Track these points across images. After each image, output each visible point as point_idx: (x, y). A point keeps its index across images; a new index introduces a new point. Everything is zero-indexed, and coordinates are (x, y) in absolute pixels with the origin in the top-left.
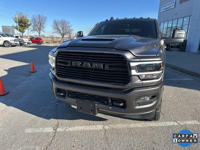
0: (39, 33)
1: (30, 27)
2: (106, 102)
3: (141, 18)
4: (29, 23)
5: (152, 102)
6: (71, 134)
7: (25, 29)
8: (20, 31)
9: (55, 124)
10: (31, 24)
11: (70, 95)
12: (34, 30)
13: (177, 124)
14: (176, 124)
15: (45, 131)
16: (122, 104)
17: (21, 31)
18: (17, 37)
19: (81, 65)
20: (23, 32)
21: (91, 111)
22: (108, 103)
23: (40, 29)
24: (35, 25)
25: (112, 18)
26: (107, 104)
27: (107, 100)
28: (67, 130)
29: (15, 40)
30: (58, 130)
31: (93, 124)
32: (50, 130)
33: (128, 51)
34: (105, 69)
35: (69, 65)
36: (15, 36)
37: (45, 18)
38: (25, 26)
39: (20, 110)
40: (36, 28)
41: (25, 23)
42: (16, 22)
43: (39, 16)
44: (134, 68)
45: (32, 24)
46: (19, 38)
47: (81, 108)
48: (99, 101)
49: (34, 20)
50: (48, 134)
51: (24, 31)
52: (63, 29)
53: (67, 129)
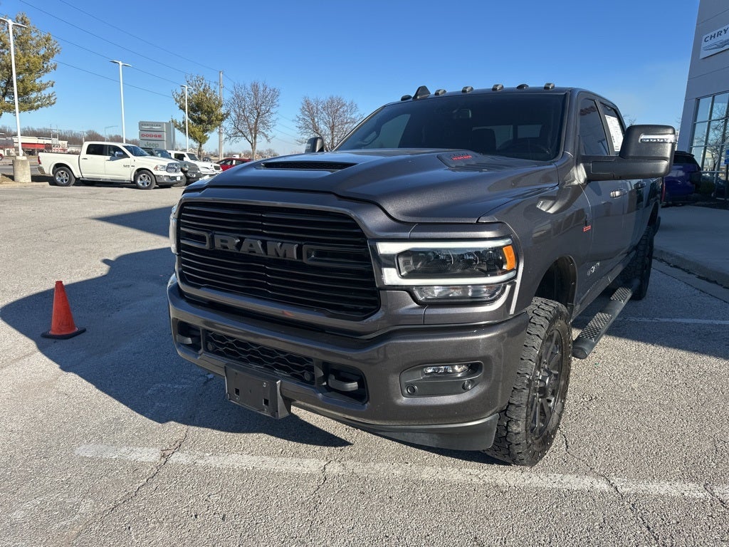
0: (253, 145)
1: (225, 124)
2: (307, 377)
3: (521, 87)
4: (223, 110)
5: (465, 389)
6: (207, 477)
7: (211, 131)
8: (192, 135)
9: (176, 437)
10: (228, 114)
11: (210, 347)
12: (238, 133)
13: (605, 487)
14: (602, 485)
15: (133, 456)
16: (353, 386)
17: (196, 139)
18: (180, 157)
19: (239, 246)
20: (201, 140)
21: (266, 402)
22: (313, 377)
23: (255, 131)
24: (241, 118)
25: (422, 90)
26: (311, 383)
27: (311, 369)
28: (201, 462)
29: (168, 168)
30: (173, 459)
31: (296, 454)
32: (148, 455)
33: (372, 202)
34: (305, 260)
35: (207, 246)
36: (173, 153)
37: (275, 94)
38: (210, 122)
39: (92, 387)
40: (244, 128)
41: (209, 112)
42: (182, 108)
43: (255, 88)
44: (390, 261)
45: (233, 114)
46: (187, 159)
47: (237, 391)
48: (288, 370)
49: (239, 100)
50: (135, 468)
51: (206, 138)
52: (332, 128)
53: (202, 458)
